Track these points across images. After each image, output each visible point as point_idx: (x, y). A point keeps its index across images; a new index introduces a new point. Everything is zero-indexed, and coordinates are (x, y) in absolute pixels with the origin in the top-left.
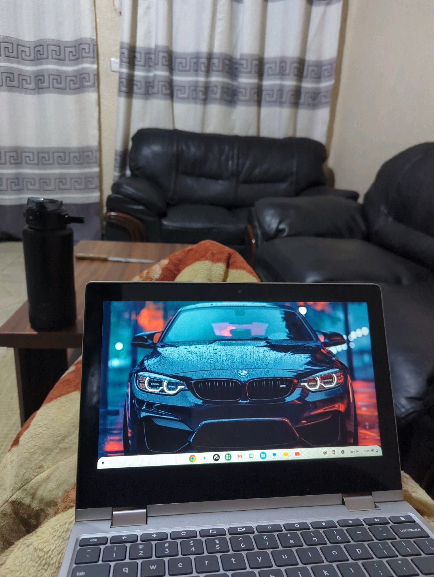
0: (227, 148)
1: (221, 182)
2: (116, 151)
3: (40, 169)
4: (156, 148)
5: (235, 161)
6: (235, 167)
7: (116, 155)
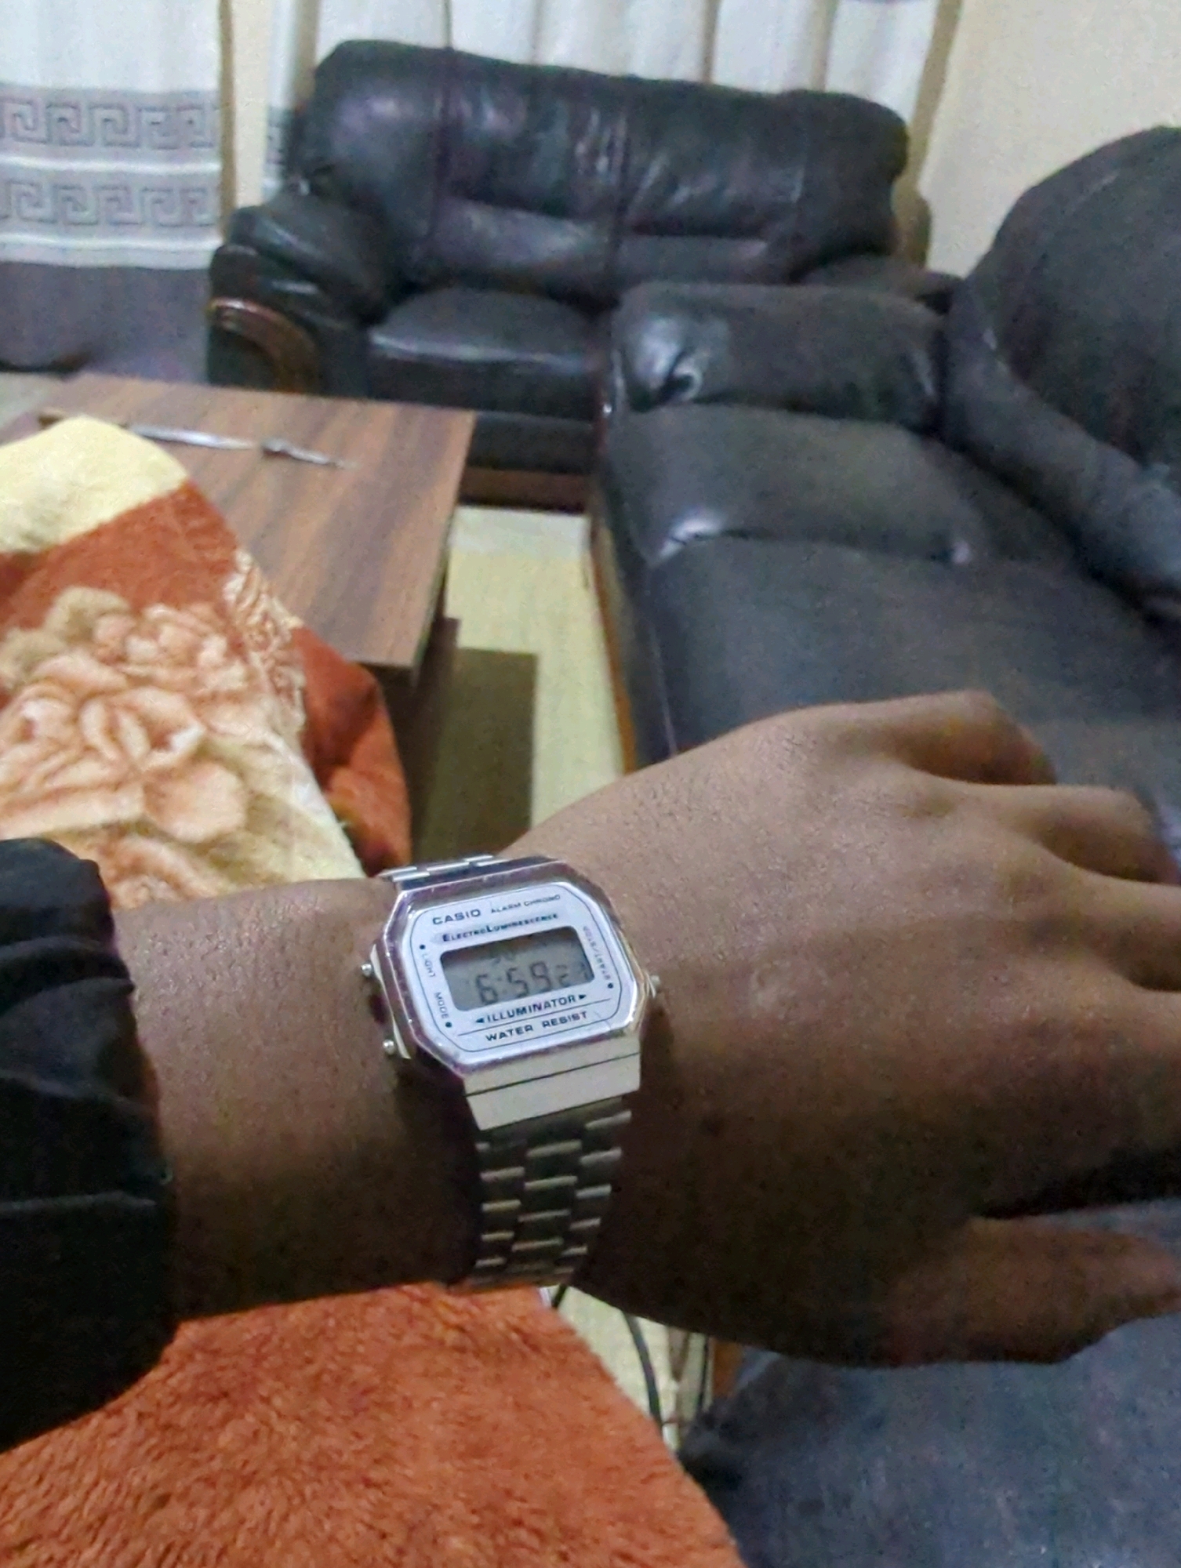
0: (595, 119)
1: (569, 225)
2: (270, 109)
3: (55, 156)
4: (386, 107)
5: (618, 159)
6: (614, 179)
7: (270, 123)
